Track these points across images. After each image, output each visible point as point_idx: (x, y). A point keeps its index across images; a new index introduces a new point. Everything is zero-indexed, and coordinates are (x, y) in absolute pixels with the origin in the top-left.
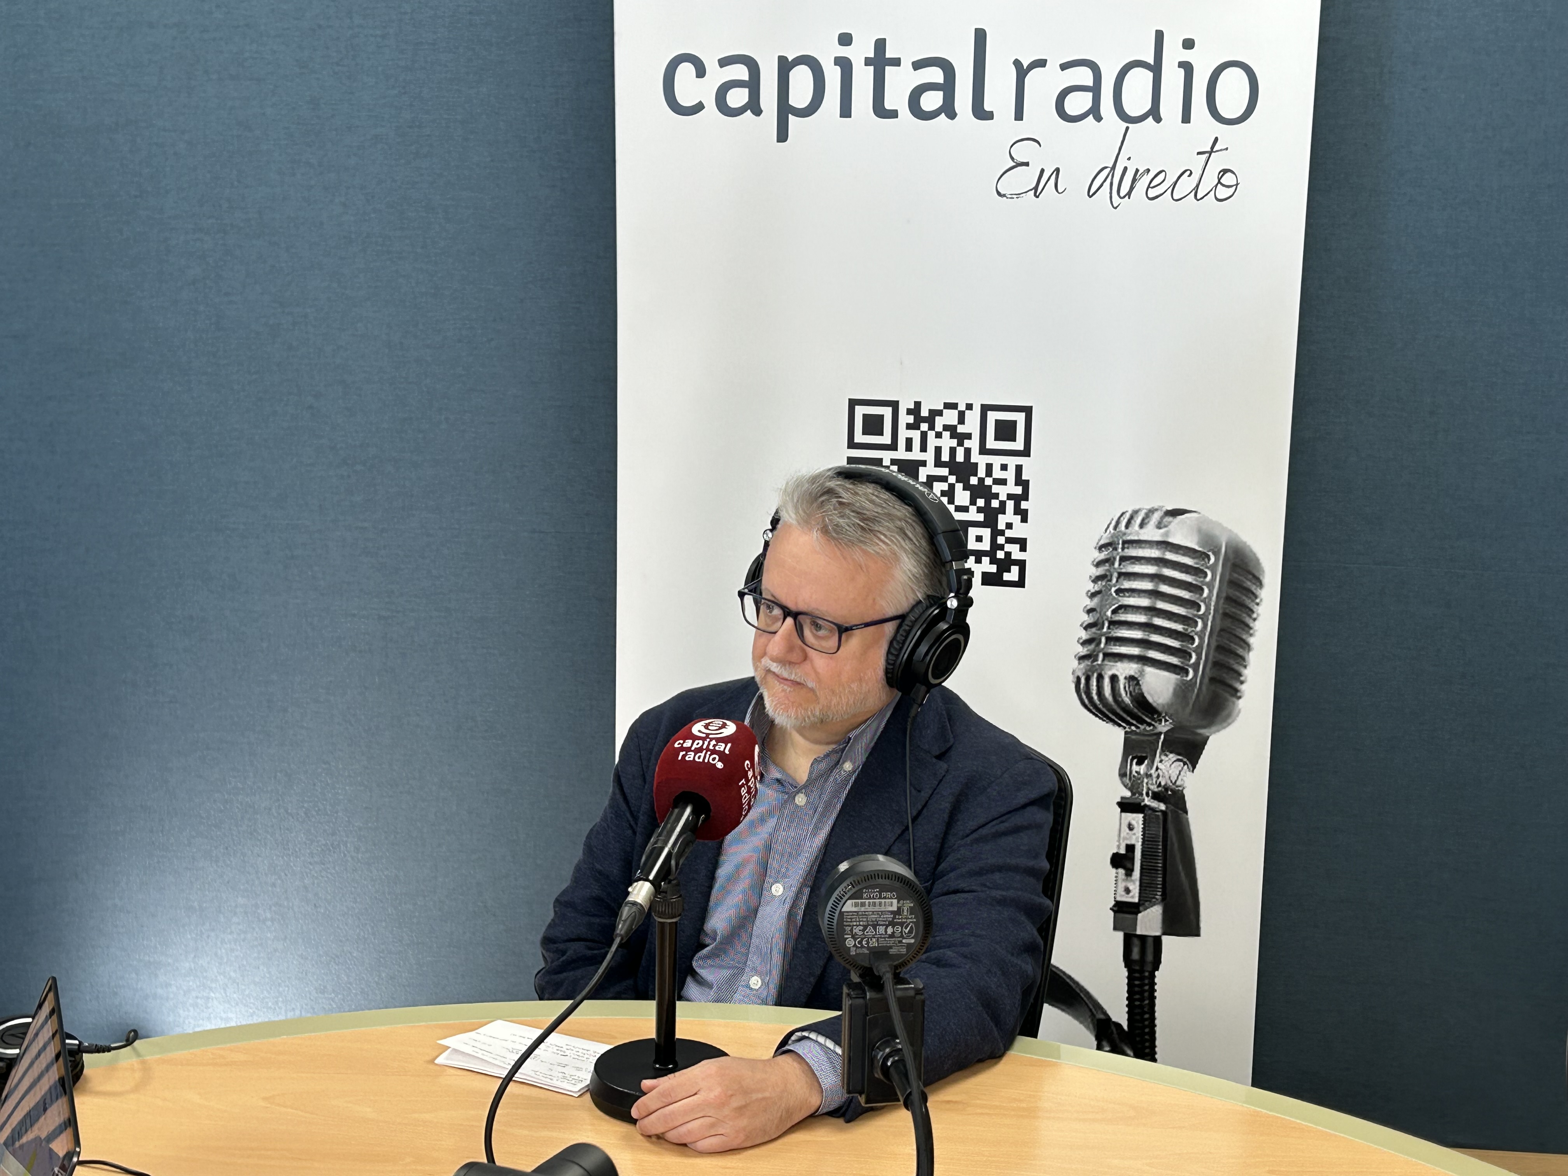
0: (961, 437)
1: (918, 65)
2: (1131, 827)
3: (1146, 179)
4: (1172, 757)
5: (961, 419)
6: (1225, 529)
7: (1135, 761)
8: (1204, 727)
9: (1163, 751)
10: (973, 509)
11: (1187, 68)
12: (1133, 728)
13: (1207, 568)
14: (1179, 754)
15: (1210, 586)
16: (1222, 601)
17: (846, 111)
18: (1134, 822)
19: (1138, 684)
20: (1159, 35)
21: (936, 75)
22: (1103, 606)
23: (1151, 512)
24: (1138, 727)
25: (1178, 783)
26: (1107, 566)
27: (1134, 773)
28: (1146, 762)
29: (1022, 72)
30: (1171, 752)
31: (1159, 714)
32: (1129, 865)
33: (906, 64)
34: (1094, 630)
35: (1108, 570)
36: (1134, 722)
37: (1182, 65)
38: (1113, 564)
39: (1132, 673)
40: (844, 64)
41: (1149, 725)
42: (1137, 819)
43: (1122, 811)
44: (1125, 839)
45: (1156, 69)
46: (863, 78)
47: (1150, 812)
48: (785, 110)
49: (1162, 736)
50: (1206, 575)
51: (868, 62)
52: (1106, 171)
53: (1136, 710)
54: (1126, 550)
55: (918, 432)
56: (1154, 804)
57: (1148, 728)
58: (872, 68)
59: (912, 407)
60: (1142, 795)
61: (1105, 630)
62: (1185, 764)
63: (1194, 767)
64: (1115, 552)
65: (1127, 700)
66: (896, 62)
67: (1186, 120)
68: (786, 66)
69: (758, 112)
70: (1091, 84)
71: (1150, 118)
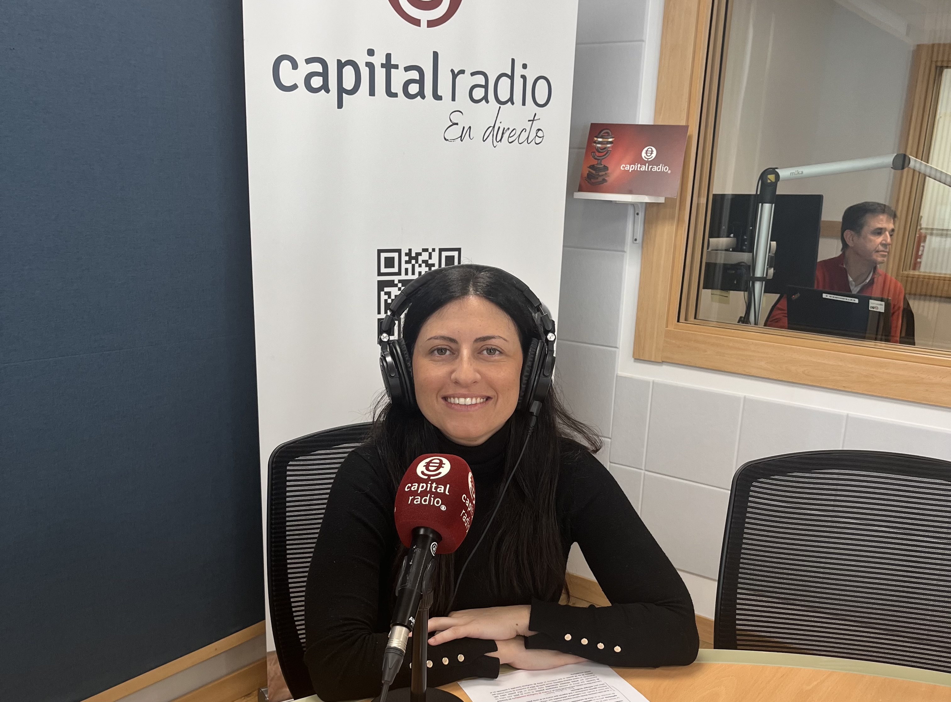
1: (407, 69)
3: (508, 133)
5: (430, 258)
11: (524, 78)
17: (372, 93)
20: (513, 61)
21: (415, 75)
29: (455, 76)
33: (401, 68)
37: (522, 76)
40: (370, 66)
45: (512, 77)
46: (380, 74)
48: (341, 90)
51: (383, 66)
52: (492, 128)
55: (410, 265)
58: (384, 69)
59: (407, 251)
66: (396, 67)
67: (524, 104)
68: (341, 65)
69: (328, 91)
70: (484, 84)
71: (509, 102)
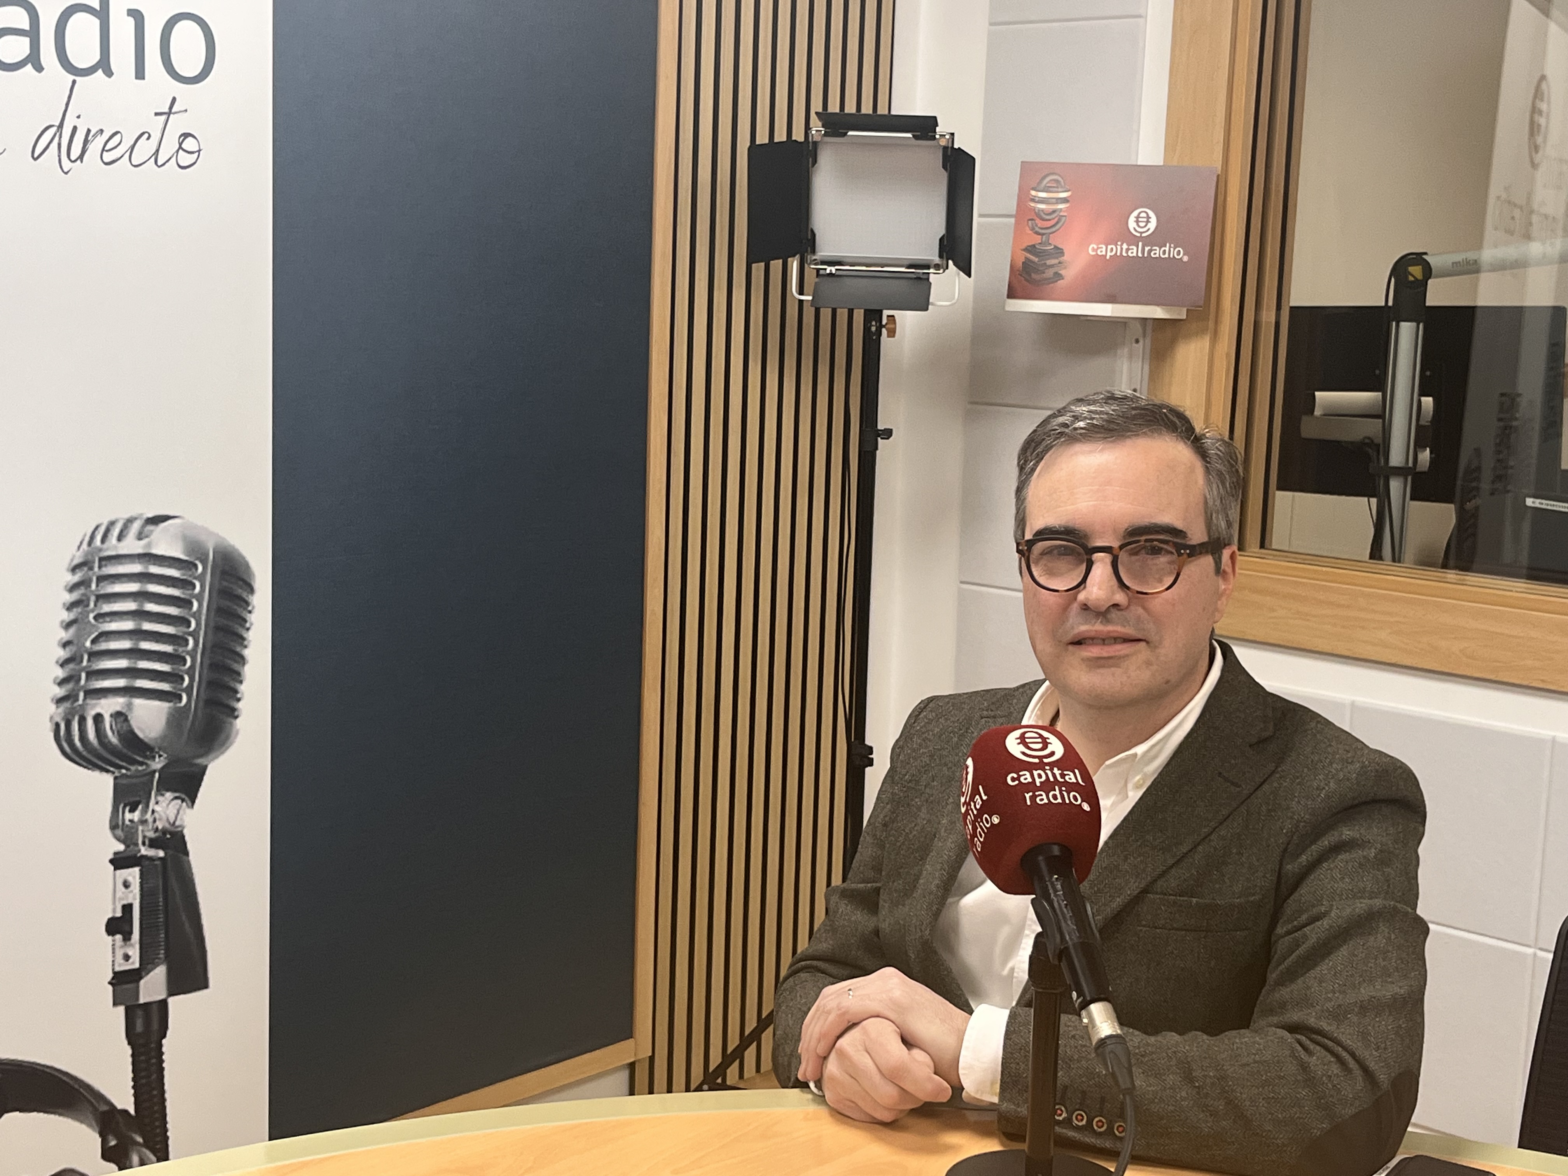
2: (126, 885)
3: (101, 140)
4: (169, 795)
6: (211, 533)
7: (127, 809)
8: (201, 756)
9: (158, 790)
11: (137, 16)
12: (124, 771)
13: (195, 578)
14: (175, 791)
15: (200, 598)
16: (213, 614)
18: (130, 879)
19: (126, 720)
22: (81, 636)
23: (130, 521)
24: (127, 769)
25: (177, 823)
26: (82, 590)
27: (127, 822)
28: (140, 807)
30: (168, 790)
31: (151, 749)
32: (127, 928)
34: (71, 666)
35: (83, 595)
36: (124, 764)
37: (131, 13)
38: (90, 586)
39: (118, 708)
41: (142, 764)
42: (133, 874)
43: (115, 869)
44: (121, 899)
45: (103, 15)
47: (147, 863)
49: (157, 775)
50: (194, 587)
52: (53, 130)
53: (125, 751)
54: (104, 569)
56: (151, 852)
57: (140, 768)
60: (137, 845)
61: (85, 663)
62: (183, 800)
63: (193, 802)
64: (90, 573)
65: (114, 739)
67: (140, 74)
70: (27, 27)
71: (100, 71)
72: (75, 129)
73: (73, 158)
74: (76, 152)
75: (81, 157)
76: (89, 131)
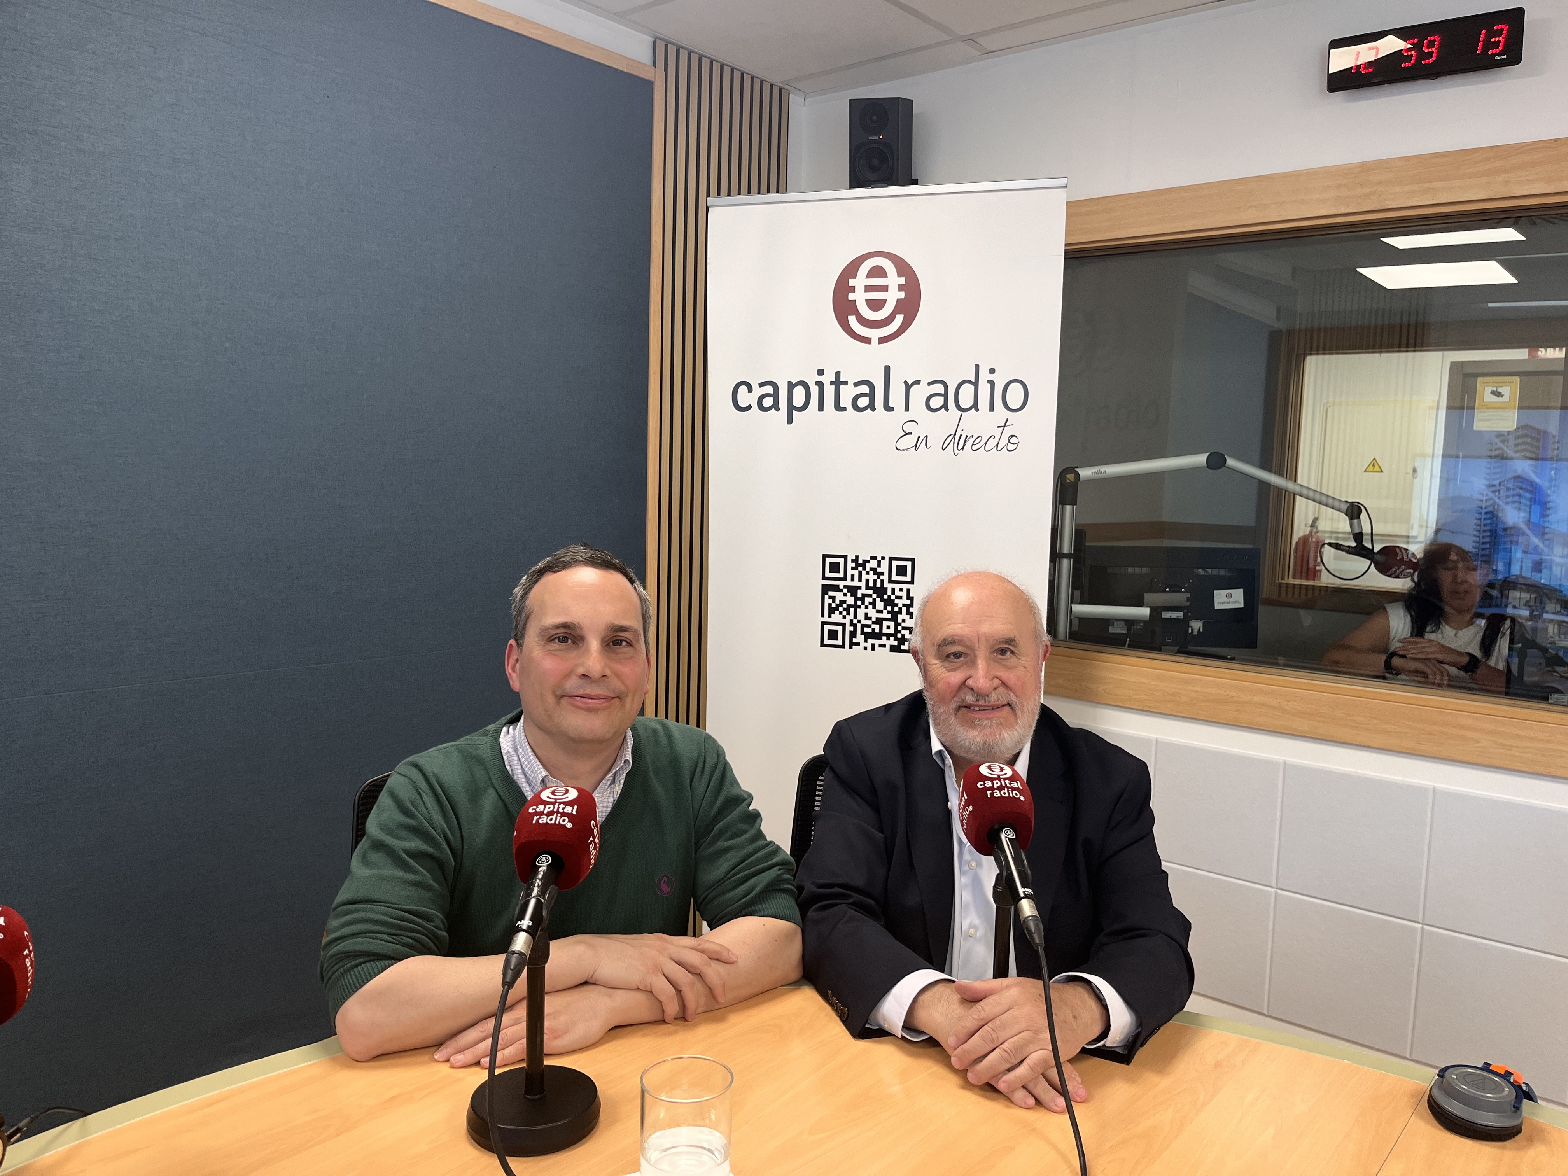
0: (879, 574)
1: (856, 384)
3: (972, 440)
5: (879, 565)
10: (885, 611)
11: (991, 383)
17: (821, 408)
20: (977, 367)
21: (865, 389)
29: (908, 387)
33: (851, 384)
37: (989, 382)
40: (820, 384)
45: (976, 384)
46: (829, 391)
48: (791, 408)
51: (832, 383)
52: (952, 436)
55: (857, 572)
58: (834, 386)
59: (854, 558)
66: (846, 383)
67: (992, 409)
68: (791, 386)
69: (778, 409)
70: (943, 392)
71: (973, 409)
72: (961, 435)
73: (959, 449)
74: (961, 446)
75: (963, 448)
76: (967, 436)
